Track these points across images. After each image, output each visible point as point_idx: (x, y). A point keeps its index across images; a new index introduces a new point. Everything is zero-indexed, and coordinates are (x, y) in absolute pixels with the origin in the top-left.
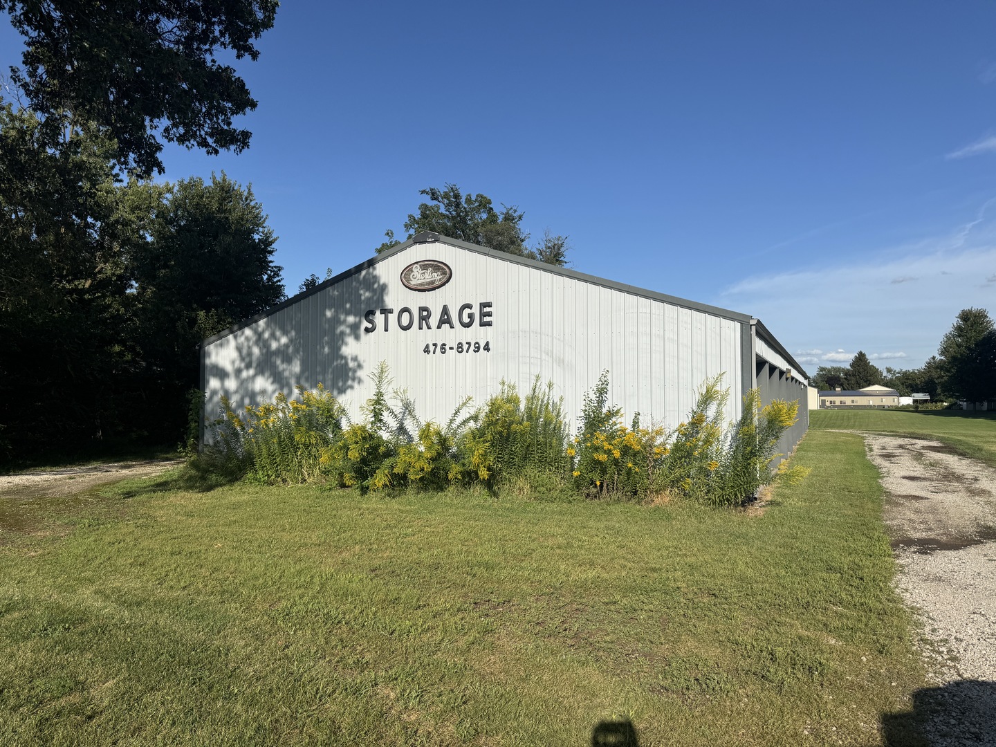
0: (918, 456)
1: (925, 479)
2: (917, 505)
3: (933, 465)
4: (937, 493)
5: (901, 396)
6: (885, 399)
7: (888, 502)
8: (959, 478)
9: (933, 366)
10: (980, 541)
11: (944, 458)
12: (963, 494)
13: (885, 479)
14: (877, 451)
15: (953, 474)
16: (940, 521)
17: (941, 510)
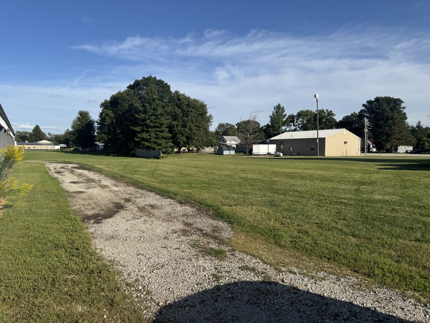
0: (72, 172)
1: (80, 182)
2: (82, 196)
3: (80, 175)
4: (88, 189)
5: (55, 145)
6: (48, 146)
7: (69, 197)
8: (93, 181)
9: (68, 133)
10: (117, 211)
11: (83, 172)
12: (99, 188)
13: (63, 184)
14: (53, 170)
15: (90, 179)
16: (95, 203)
17: (93, 197)
